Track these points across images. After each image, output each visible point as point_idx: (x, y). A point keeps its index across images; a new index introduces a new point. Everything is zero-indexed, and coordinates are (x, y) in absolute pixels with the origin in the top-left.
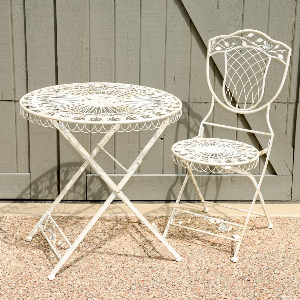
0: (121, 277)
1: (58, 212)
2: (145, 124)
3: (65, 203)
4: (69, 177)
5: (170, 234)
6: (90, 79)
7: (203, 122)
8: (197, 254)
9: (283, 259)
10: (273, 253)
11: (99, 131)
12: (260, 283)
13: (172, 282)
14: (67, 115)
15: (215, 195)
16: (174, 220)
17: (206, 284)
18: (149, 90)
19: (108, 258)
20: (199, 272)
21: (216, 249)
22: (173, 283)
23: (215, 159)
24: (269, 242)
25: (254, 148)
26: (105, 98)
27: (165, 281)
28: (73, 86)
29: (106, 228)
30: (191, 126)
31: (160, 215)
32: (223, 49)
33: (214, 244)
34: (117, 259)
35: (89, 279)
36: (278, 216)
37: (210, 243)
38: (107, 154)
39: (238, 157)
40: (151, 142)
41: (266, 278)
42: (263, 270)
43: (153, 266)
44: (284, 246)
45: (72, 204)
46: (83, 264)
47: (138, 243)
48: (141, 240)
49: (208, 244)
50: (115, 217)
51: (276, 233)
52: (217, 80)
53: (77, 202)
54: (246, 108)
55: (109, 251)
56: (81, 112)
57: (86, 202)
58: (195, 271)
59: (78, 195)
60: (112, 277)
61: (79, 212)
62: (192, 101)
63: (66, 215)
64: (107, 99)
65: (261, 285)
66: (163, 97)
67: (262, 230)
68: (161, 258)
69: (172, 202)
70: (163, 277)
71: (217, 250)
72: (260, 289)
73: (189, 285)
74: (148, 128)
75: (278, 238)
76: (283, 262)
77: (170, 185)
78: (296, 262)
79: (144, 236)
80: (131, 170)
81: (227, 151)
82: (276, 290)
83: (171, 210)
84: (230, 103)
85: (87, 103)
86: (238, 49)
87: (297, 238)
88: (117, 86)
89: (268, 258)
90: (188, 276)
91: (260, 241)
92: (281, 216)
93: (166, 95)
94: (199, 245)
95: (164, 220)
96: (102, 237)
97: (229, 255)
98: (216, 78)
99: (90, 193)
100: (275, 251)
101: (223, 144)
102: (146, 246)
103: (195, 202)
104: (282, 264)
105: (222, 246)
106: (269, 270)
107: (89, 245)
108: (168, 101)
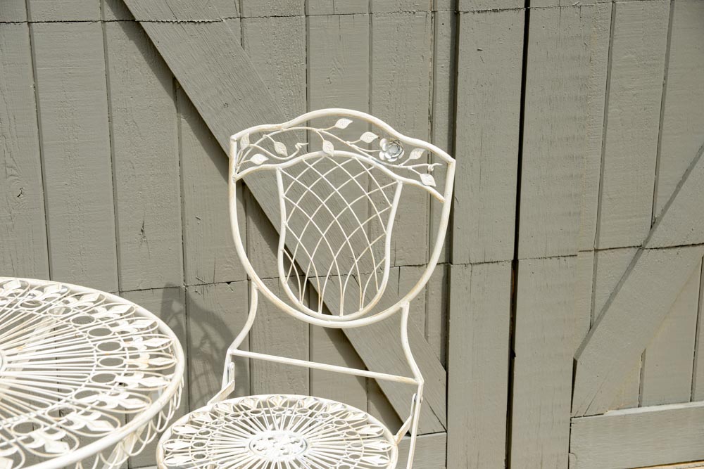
7: (232, 350)
18: (78, 298)
30: (196, 343)
32: (271, 161)
52: (253, 226)
54: (345, 314)
62: (192, 280)
84: (302, 301)
86: (310, 161)
98: (251, 220)
101: (293, 417)
108: (138, 343)
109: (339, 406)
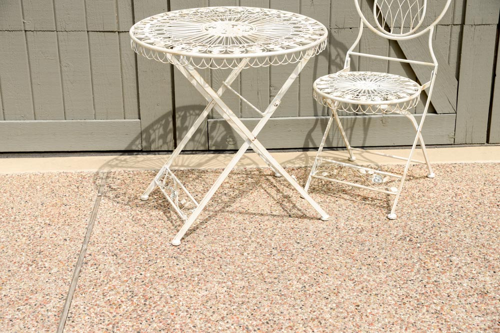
0: (258, 240)
1: (176, 166)
2: (286, 56)
3: (183, 154)
4: (187, 124)
5: (311, 187)
6: (209, 3)
7: (350, 52)
8: (346, 211)
9: (450, 214)
10: (437, 208)
11: (230, 67)
12: (424, 243)
13: (319, 245)
14: (191, 48)
15: (362, 139)
16: (317, 171)
17: (360, 246)
18: (284, 14)
19: (240, 218)
20: (350, 232)
21: (369, 204)
22: (321, 246)
23: (368, 97)
24: (432, 195)
25: (413, 82)
26: (233, 25)
27: (311, 243)
28: (192, 12)
29: (234, 182)
30: (333, 57)
31: (297, 166)
33: (366, 198)
34: (251, 219)
35: (220, 243)
36: (439, 163)
37: (360, 197)
38: (236, 95)
39: (395, 94)
40: (291, 78)
41: (432, 237)
42: (427, 228)
43: (295, 226)
44: (450, 198)
45: (192, 155)
46: (212, 226)
47: (275, 200)
48: (278, 196)
49: (358, 199)
50: (244, 170)
51: (439, 184)
53: (197, 152)
54: (403, 33)
55: (241, 209)
56: (207, 44)
57: (207, 153)
58: (346, 231)
59: (198, 144)
60: (248, 241)
61: (200, 165)
62: (333, 26)
63: (186, 169)
64: (235, 27)
65: (426, 246)
66: (303, 22)
67: (422, 181)
68: (304, 216)
69: (310, 150)
70: (308, 239)
71: (370, 206)
72: (425, 250)
73: (340, 248)
74: (289, 61)
75: (442, 189)
76: (450, 218)
77: (309, 129)
78: (466, 217)
79: (281, 191)
80: (268, 113)
81: (381, 87)
82: (445, 251)
83: (310, 160)
84: (383, 28)
85: (211, 32)
87: (464, 188)
88: (245, 10)
89: (432, 213)
90: (338, 237)
91: (420, 194)
92: (444, 163)
93: (306, 20)
94: (348, 200)
95: (303, 171)
96: (231, 193)
97: (385, 211)
99: (212, 142)
100: (439, 205)
101: (375, 79)
102: (284, 203)
103: (338, 149)
104: (449, 221)
105: (375, 200)
106: (434, 228)
107: (216, 203)
108: (309, 27)
109: (397, 76)
